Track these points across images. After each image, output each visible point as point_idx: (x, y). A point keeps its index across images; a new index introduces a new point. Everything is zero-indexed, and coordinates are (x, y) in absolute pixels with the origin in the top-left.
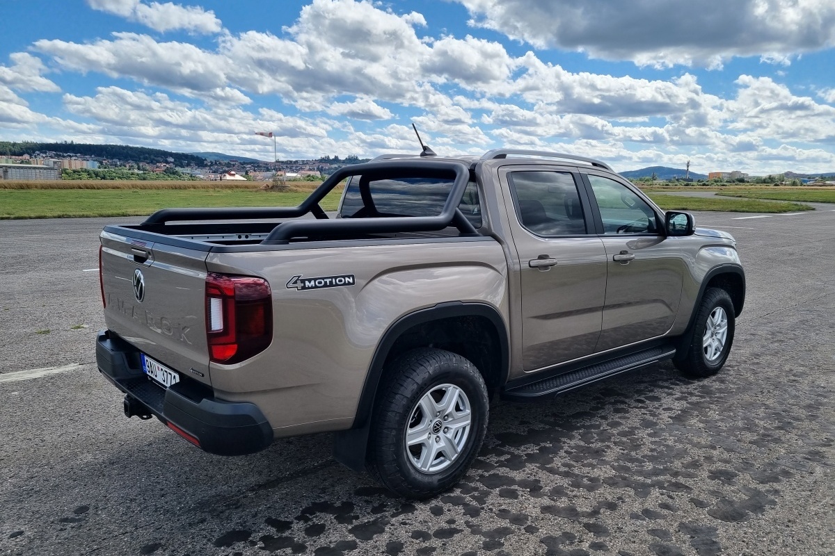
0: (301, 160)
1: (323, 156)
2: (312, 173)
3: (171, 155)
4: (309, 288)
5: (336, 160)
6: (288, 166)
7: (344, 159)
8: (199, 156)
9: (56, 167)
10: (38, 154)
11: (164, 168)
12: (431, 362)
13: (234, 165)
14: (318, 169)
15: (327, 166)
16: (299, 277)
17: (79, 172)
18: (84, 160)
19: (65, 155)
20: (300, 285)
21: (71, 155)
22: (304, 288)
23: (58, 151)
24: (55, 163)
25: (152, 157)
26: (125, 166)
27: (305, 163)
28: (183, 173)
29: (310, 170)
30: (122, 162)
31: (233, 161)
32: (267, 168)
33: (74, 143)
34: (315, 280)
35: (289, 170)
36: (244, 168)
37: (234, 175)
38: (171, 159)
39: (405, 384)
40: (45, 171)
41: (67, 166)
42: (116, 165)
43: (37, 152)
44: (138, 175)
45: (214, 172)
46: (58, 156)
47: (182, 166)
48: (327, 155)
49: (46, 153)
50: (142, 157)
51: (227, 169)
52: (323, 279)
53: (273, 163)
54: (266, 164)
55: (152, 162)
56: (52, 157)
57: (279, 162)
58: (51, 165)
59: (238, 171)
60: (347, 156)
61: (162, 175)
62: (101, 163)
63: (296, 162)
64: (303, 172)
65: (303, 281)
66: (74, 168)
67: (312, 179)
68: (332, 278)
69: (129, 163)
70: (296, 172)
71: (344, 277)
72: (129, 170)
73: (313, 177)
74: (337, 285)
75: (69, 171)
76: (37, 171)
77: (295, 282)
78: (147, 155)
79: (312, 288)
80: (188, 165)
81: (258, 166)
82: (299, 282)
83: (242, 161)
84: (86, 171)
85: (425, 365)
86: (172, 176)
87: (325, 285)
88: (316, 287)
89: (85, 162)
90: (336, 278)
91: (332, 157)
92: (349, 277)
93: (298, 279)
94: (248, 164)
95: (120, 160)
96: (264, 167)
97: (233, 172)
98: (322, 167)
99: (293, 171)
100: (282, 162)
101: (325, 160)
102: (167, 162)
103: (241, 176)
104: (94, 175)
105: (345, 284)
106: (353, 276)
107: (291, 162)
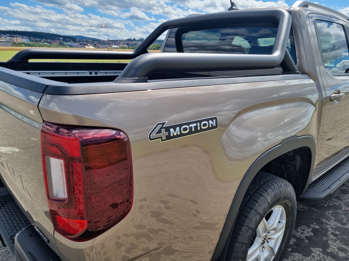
0: (119, 39)
1: (129, 38)
2: (124, 46)
3: (61, 36)
4: (174, 137)
5: (134, 40)
6: (113, 42)
7: (138, 39)
8: (74, 37)
9: (10, 41)
10: (2, 35)
11: (58, 43)
12: (268, 191)
13: (89, 41)
14: (127, 44)
15: (130, 43)
16: (163, 124)
17: (21, 44)
18: (23, 38)
19: (14, 36)
20: (164, 133)
21: (17, 36)
22: (169, 137)
23: (11, 34)
24: (10, 39)
25: (53, 37)
26: (41, 41)
27: (121, 41)
28: (67, 45)
29: (123, 44)
30: (40, 39)
31: (89, 40)
32: (104, 43)
33: (18, 31)
34: (180, 126)
35: (113, 44)
36: (94, 43)
37: (89, 46)
38: (61, 38)
39: (250, 216)
40: (6, 43)
41: (15, 41)
42: (37, 41)
43: (2, 34)
44: (47, 45)
45: (81, 44)
46: (11, 36)
47: (66, 42)
48: (130, 38)
49: (5, 35)
50: (48, 37)
51: (86, 43)
52: (188, 124)
53: (106, 41)
54: (104, 41)
55: (53, 39)
56: (9, 37)
57: (109, 40)
58: (8, 40)
59: (91, 44)
60: (139, 38)
61: (58, 46)
62: (30, 40)
63: (117, 40)
64: (120, 45)
65: (168, 129)
66: (18, 42)
67: (124, 48)
68: (196, 122)
69: (43, 40)
70: (117, 45)
71: (208, 120)
72: (43, 43)
73: (124, 47)
74: (202, 130)
75: (17, 43)
76: (2, 43)
77: (159, 132)
78: (51, 36)
79: (177, 136)
80: (69, 41)
81: (100, 42)
82: (163, 130)
83: (93, 40)
84: (24, 43)
85: (264, 195)
86: (62, 46)
87: (191, 132)
88: (182, 135)
89: (23, 39)
90: (200, 122)
91: (132, 39)
92: (212, 119)
93: (162, 128)
94: (95, 41)
95: (39, 38)
96: (103, 43)
97: (89, 45)
98: (128, 43)
99: (115, 45)
100: (111, 41)
101: (130, 40)
102: (60, 40)
103: (93, 46)
104: (27, 45)
105: (209, 128)
106: (216, 118)
107: (114, 40)
